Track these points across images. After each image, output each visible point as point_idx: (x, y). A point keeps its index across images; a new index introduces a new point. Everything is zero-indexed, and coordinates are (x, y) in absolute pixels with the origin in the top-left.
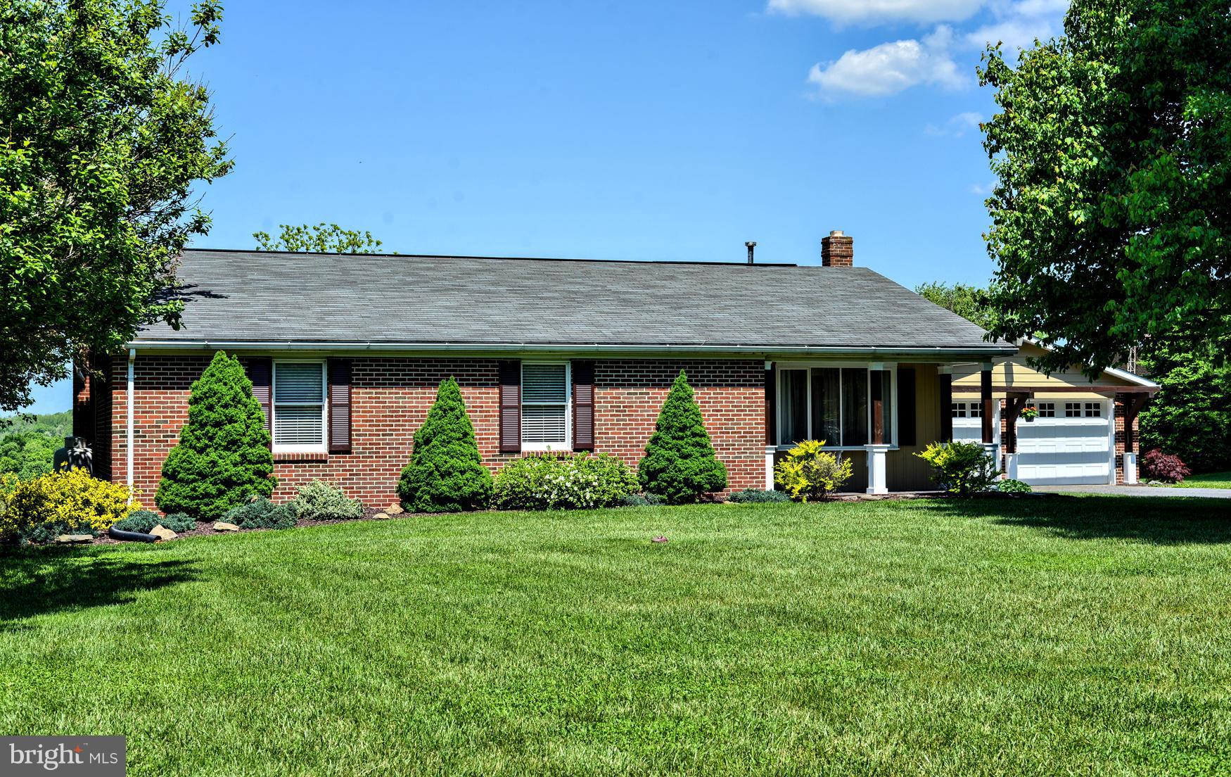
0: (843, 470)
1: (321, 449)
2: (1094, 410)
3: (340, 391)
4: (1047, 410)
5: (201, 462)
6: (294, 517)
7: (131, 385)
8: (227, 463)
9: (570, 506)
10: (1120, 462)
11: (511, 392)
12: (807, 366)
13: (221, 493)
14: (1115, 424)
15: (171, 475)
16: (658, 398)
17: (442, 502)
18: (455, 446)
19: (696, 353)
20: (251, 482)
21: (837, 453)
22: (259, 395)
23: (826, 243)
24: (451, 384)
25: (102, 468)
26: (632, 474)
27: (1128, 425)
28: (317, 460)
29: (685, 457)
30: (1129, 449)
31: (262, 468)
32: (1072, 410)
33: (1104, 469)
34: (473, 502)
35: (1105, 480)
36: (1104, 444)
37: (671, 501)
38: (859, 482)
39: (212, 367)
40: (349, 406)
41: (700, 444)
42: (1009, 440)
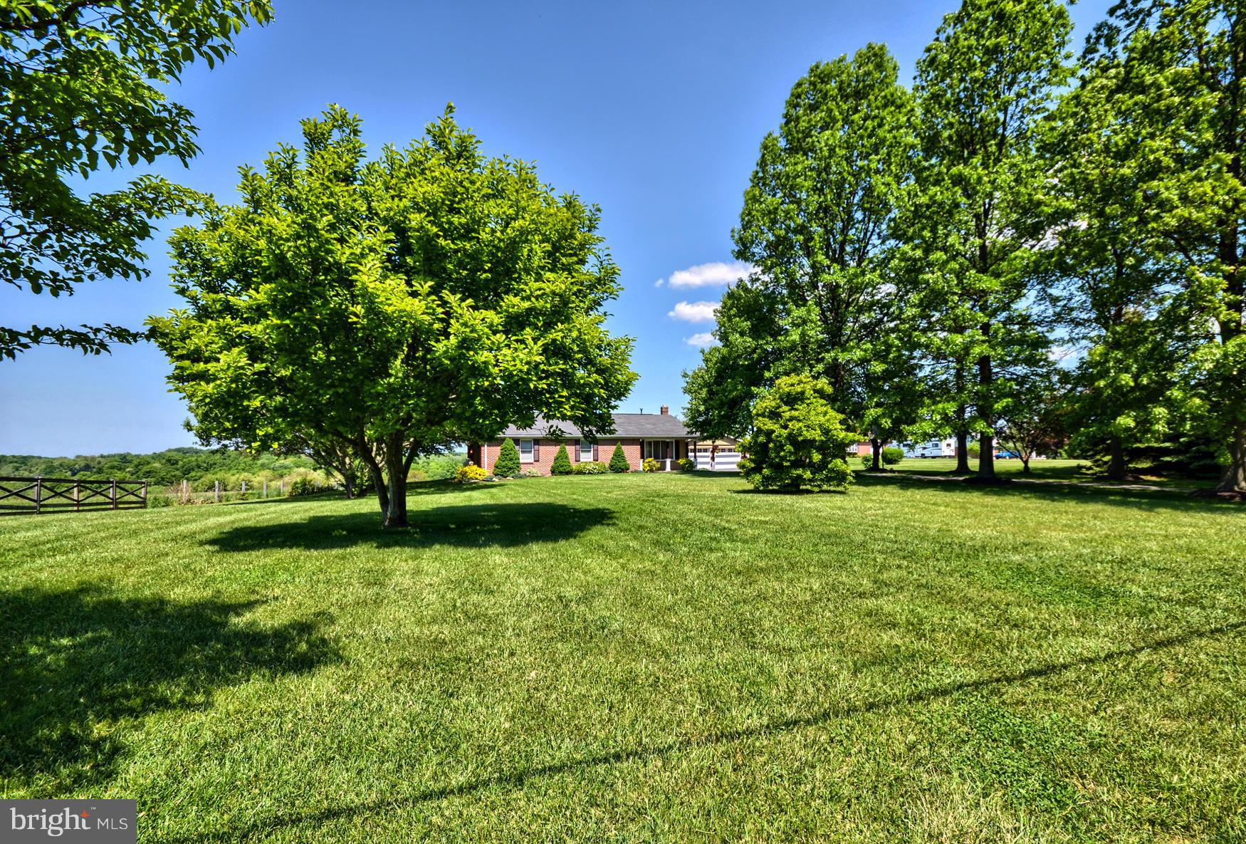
0: (658, 465)
1: (532, 461)
3: (536, 447)
4: (723, 450)
5: (504, 464)
6: (525, 476)
7: (485, 445)
8: (510, 464)
11: (578, 447)
12: (653, 440)
13: (508, 470)
15: (496, 467)
16: (614, 448)
17: (561, 473)
18: (564, 460)
19: (625, 437)
20: (515, 468)
21: (656, 461)
22: (517, 448)
23: (661, 408)
24: (563, 445)
25: (478, 463)
26: (607, 465)
28: (531, 463)
29: (620, 462)
31: (518, 465)
32: (730, 450)
34: (568, 473)
37: (616, 472)
38: (663, 468)
39: (506, 442)
40: (538, 450)
41: (624, 459)
42: (713, 458)
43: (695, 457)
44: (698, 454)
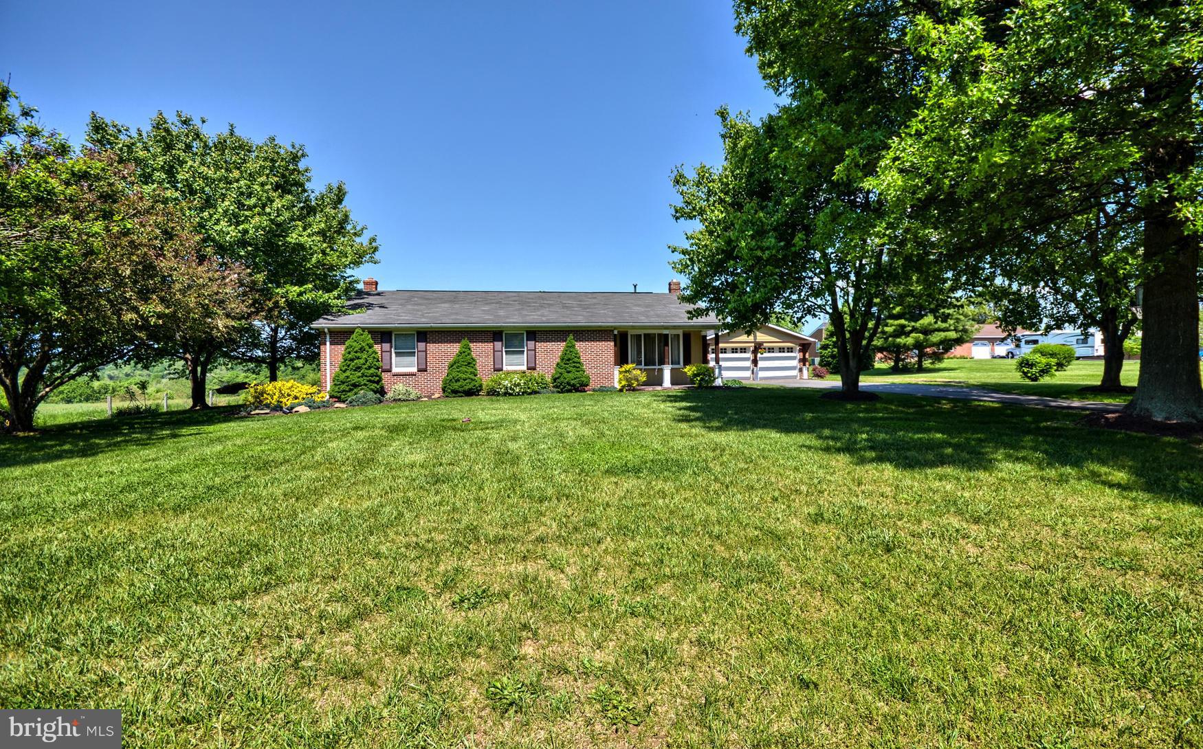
0: (647, 378)
1: (414, 370)
2: (790, 350)
3: (422, 345)
4: (771, 350)
5: (345, 376)
7: (328, 343)
8: (354, 377)
9: (511, 394)
10: (801, 370)
11: (498, 345)
12: (642, 332)
13: (351, 390)
14: (799, 355)
15: (335, 382)
16: (561, 346)
17: (457, 393)
18: (464, 369)
19: (581, 327)
20: (365, 385)
21: (641, 370)
23: (670, 284)
24: (465, 341)
26: (549, 379)
27: (804, 356)
28: (413, 374)
29: (569, 372)
30: (804, 365)
32: (781, 350)
33: (795, 373)
34: (471, 393)
35: (795, 377)
36: (795, 363)
37: (562, 392)
38: (654, 382)
39: (354, 336)
40: (426, 351)
41: (578, 366)
42: (755, 362)
43: (717, 360)
44: (721, 356)
